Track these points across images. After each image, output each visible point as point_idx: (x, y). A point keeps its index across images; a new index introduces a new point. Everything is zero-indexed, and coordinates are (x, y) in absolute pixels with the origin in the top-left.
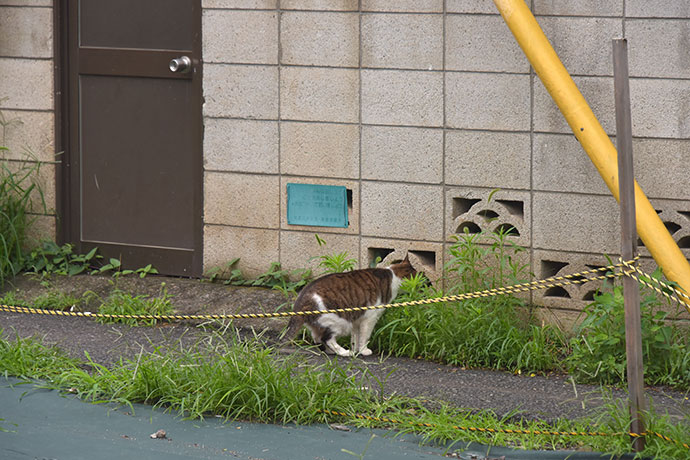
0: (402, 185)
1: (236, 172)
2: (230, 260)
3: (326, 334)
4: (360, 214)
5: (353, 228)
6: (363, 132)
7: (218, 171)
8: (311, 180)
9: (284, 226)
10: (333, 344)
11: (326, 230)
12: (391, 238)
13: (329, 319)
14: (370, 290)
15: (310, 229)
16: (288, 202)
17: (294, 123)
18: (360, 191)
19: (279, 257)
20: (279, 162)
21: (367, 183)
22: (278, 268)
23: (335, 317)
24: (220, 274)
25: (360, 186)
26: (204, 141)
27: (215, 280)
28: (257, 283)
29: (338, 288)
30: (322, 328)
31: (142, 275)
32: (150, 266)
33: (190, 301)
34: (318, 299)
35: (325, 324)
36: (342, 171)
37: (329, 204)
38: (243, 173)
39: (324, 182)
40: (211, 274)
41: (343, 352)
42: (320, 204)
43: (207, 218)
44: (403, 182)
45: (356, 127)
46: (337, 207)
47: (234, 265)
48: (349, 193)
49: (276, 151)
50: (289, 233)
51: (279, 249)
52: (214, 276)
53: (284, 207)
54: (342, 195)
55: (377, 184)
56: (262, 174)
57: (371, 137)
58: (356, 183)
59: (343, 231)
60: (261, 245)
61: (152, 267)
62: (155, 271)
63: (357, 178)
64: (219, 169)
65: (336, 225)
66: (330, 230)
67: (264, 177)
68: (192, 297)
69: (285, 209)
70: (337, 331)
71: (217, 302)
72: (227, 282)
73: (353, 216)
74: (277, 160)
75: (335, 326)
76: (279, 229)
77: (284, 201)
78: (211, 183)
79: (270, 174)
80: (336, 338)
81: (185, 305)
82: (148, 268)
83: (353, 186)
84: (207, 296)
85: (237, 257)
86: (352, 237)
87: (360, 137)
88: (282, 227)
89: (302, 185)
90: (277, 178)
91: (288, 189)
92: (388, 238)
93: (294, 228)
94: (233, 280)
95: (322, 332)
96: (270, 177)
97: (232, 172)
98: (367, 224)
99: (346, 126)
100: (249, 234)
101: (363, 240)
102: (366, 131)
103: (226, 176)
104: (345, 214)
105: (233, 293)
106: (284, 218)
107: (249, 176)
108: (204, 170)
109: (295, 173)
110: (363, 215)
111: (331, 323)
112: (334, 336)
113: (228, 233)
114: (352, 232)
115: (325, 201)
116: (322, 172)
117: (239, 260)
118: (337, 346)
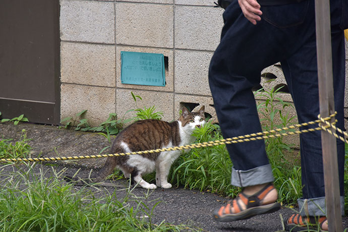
0: (204, 53)
1: (83, 42)
2: (80, 112)
3: (134, 172)
4: (174, 76)
5: (169, 86)
6: (176, 11)
7: (70, 42)
8: (138, 49)
9: (119, 85)
10: (139, 179)
11: (150, 88)
12: (197, 95)
13: (136, 160)
14: (163, 133)
15: (138, 88)
16: (122, 66)
17: (126, 4)
18: (174, 58)
19: (116, 109)
20: (115, 35)
21: (179, 51)
22: (114, 118)
23: (140, 158)
24: (73, 122)
25: (174, 53)
26: (61, 18)
27: (69, 127)
28: (99, 129)
29: (140, 133)
30: (131, 168)
31: (16, 123)
32: (22, 116)
33: (45, 144)
34: (124, 145)
35: (132, 165)
36: (160, 42)
37: (151, 68)
38: (89, 43)
39: (148, 51)
40: (66, 122)
41: (147, 186)
42: (145, 67)
43: (63, 79)
44: (205, 51)
45: (171, 7)
46: (157, 70)
47: (83, 115)
48: (166, 59)
49: (113, 26)
50: (122, 90)
51: (116, 103)
52: (68, 124)
53: (118, 70)
54: (161, 61)
55: (186, 53)
56: (103, 44)
57: (182, 15)
58: (171, 52)
59: (161, 89)
60: (103, 100)
61: (24, 117)
62: (26, 120)
63: (172, 47)
64: (72, 40)
65: (156, 84)
66: (152, 88)
67: (105, 47)
68: (47, 141)
69: (120, 71)
70: (142, 169)
71: (65, 144)
72: (77, 129)
73: (169, 77)
74: (113, 33)
75: (140, 165)
76: (116, 87)
77: (119, 65)
78: (66, 51)
79: (109, 44)
80: (141, 174)
81: (41, 147)
82: (21, 118)
83: (169, 54)
84: (59, 140)
85: (85, 109)
86: (168, 94)
87: (174, 15)
88: (118, 86)
89: (131, 53)
90: (113, 47)
91: (122, 55)
92: (195, 95)
93: (126, 87)
94: (82, 127)
95: (131, 171)
96: (109, 46)
97: (81, 42)
98: (179, 84)
99: (164, 6)
100: (93, 91)
101: (177, 96)
102: (179, 10)
103: (77, 45)
104: (163, 75)
105: (80, 137)
106: (119, 79)
107: (93, 46)
108: (60, 40)
109: (127, 43)
110: (176, 77)
111: (137, 163)
112: (140, 173)
113: (79, 90)
114: (168, 90)
115: (148, 66)
116: (147, 42)
117: (87, 110)
118: (143, 181)
